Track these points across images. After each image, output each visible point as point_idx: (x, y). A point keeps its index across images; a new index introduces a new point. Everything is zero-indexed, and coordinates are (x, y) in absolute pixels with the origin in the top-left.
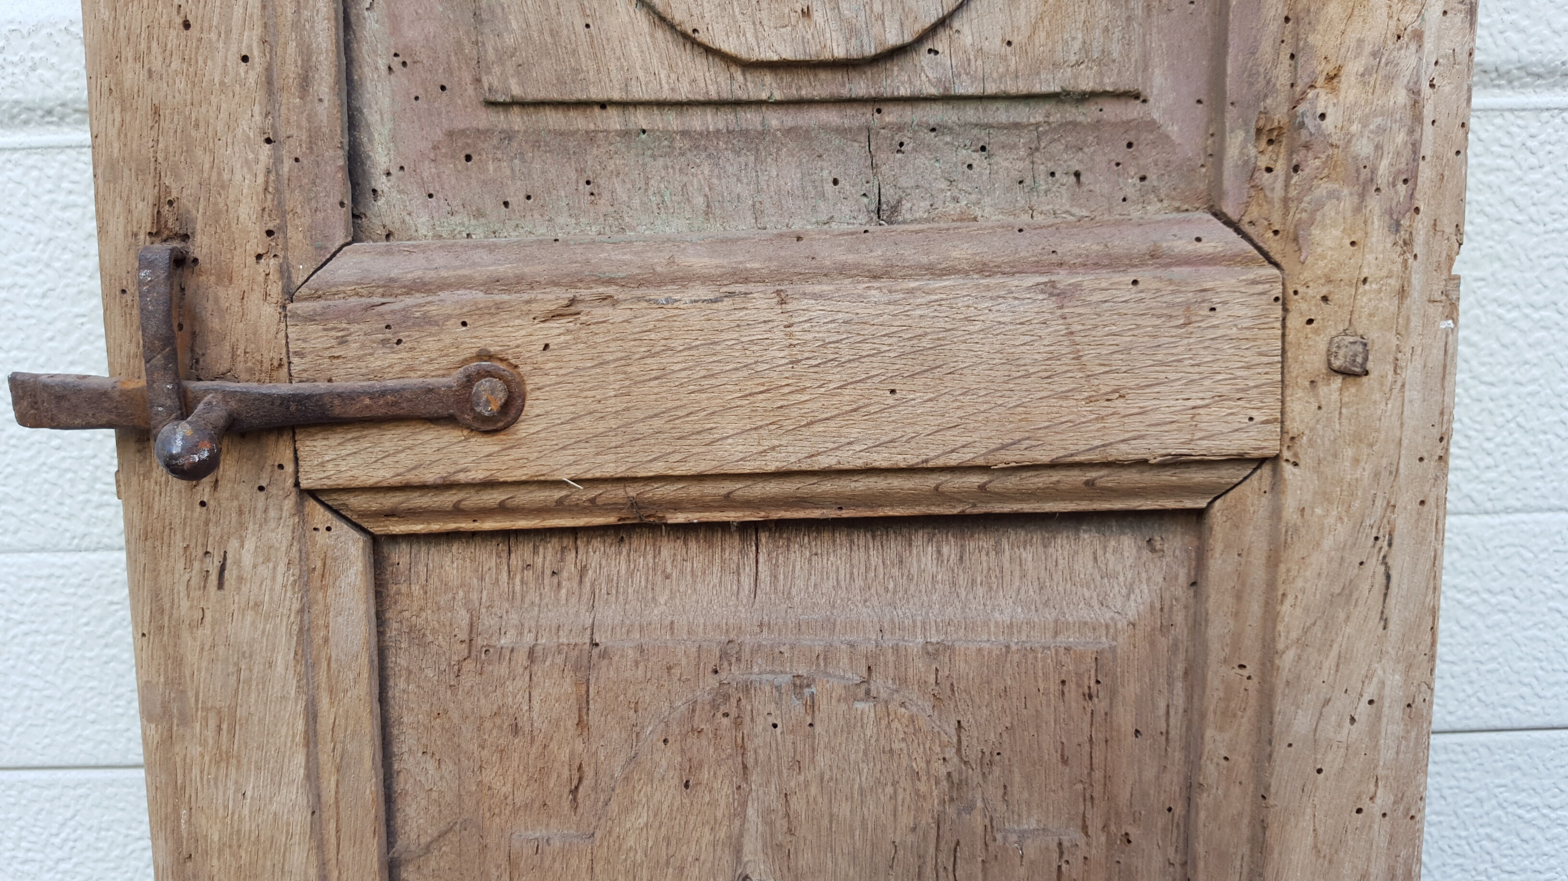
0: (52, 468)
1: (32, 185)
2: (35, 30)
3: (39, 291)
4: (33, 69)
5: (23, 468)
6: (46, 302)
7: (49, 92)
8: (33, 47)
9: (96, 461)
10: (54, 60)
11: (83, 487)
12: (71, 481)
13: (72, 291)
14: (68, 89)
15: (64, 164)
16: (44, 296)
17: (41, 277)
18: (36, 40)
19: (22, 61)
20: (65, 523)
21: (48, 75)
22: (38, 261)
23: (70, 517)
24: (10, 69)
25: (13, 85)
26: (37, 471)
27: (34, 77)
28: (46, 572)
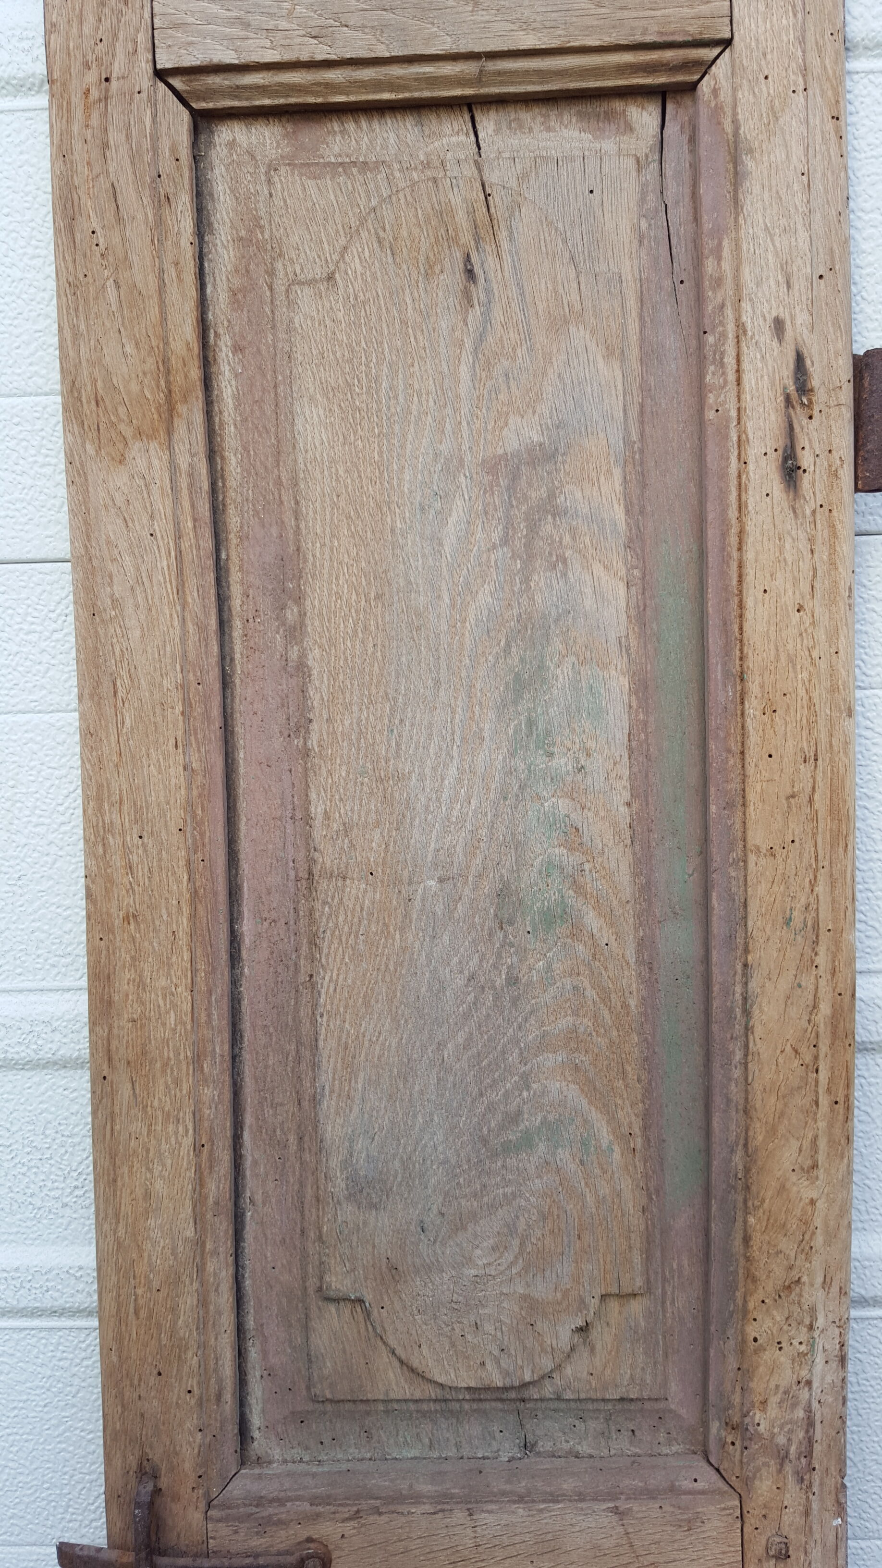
0: (43, 1499)
1: (42, 1347)
2: (50, 1271)
3: (42, 1403)
4: (47, 1291)
5: (26, 1499)
6: (46, 1409)
7: (56, 1304)
8: (47, 1280)
9: (70, 1496)
10: (60, 1287)
11: (61, 1510)
12: (55, 1507)
13: (62, 1404)
14: (66, 1302)
15: (61, 1337)
16: (45, 1406)
17: (44, 1396)
18: (50, 1276)
19: (41, 1287)
20: (49, 1530)
21: (56, 1294)
22: (43, 1387)
23: (52, 1527)
24: (34, 1291)
25: (35, 1299)
26: (34, 1501)
27: (47, 1295)
28: (35, 1557)
